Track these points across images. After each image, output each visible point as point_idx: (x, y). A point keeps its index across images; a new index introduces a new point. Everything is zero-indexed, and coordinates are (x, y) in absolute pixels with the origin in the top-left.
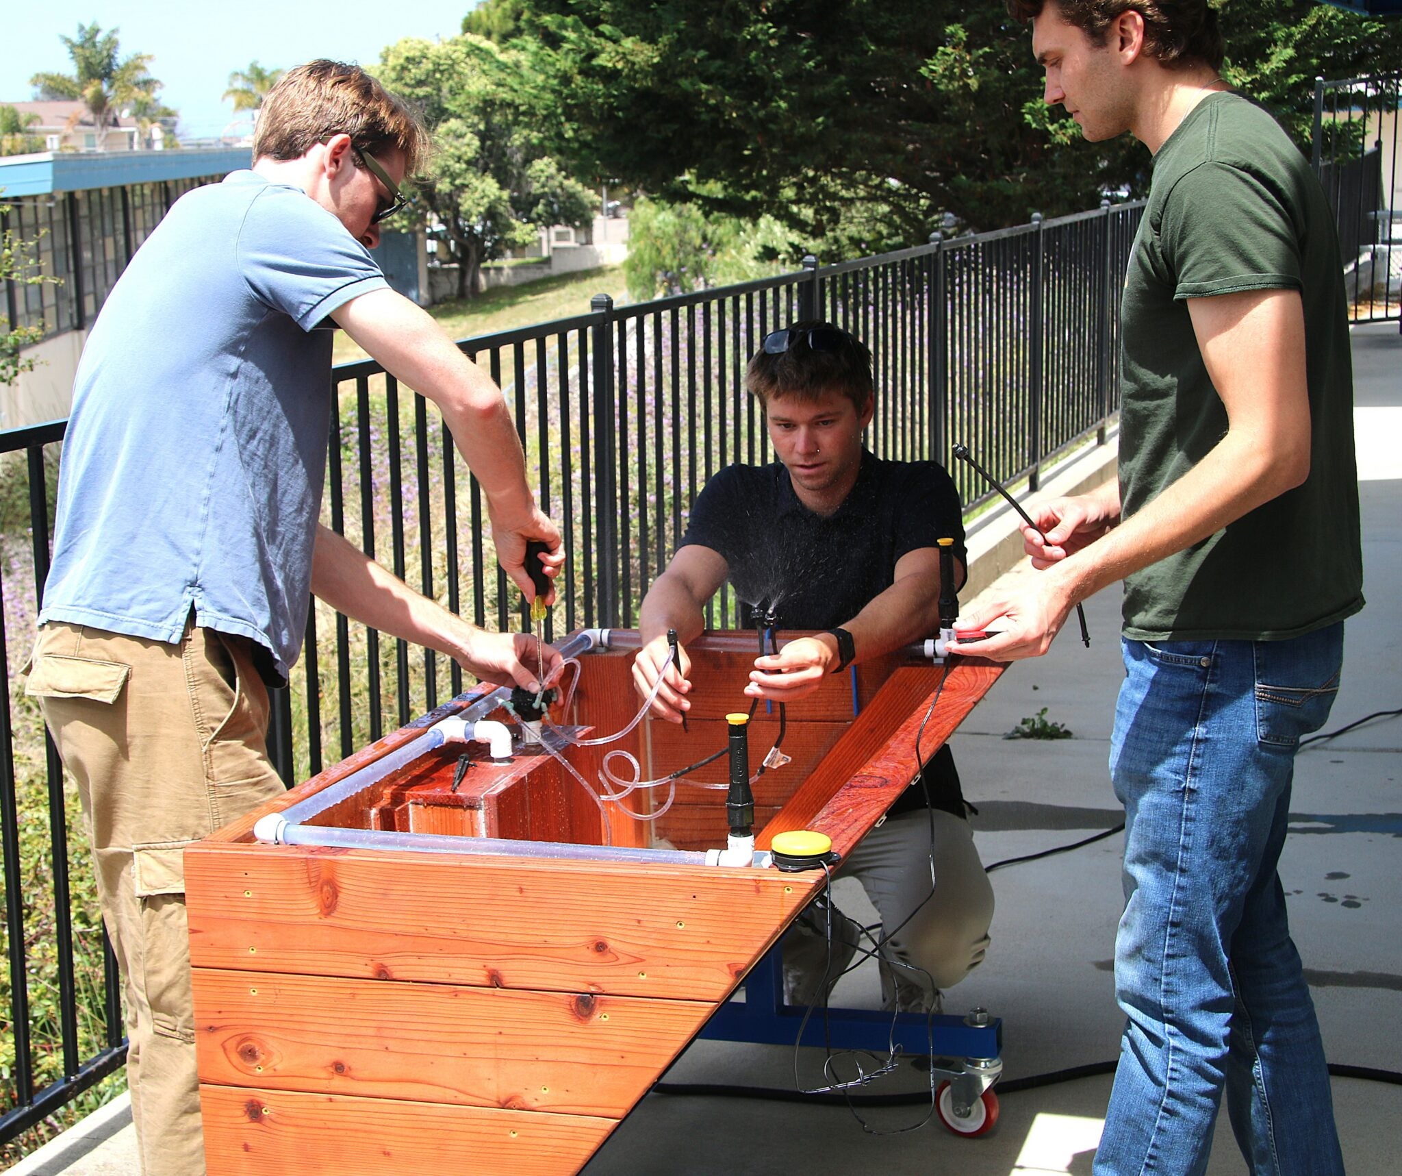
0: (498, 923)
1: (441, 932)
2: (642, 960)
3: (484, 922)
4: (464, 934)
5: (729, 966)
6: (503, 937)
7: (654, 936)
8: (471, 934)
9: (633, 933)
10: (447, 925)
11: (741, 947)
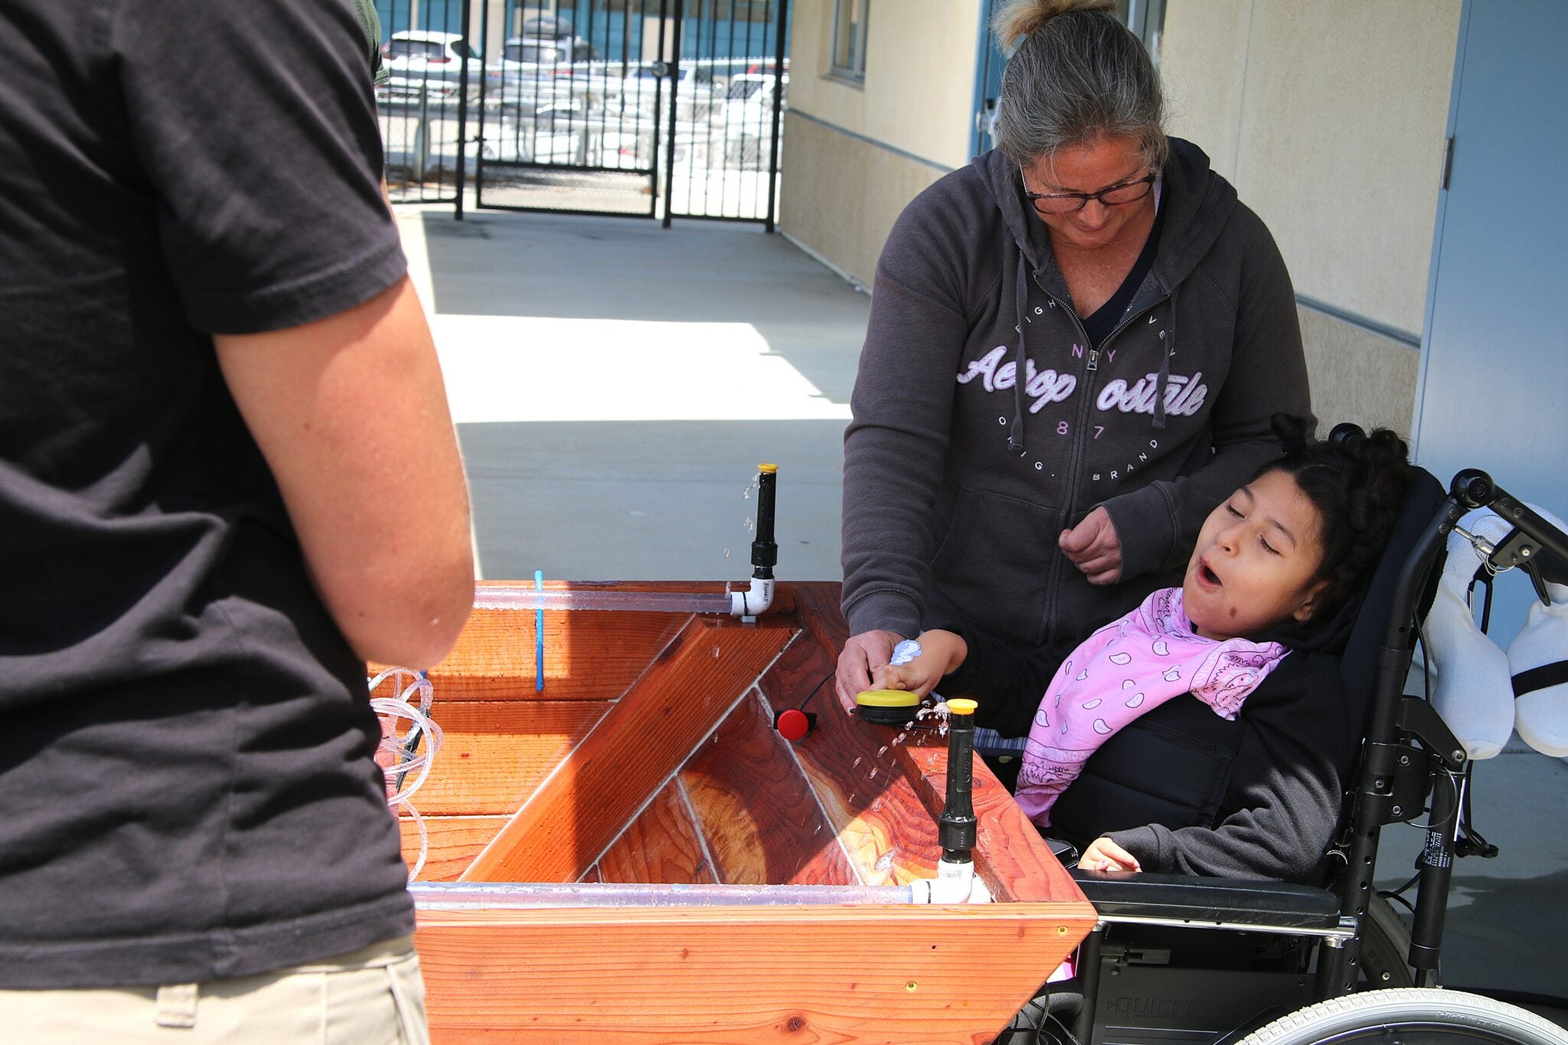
0: (647, 1002)
1: (557, 1021)
2: (853, 1038)
3: (625, 1002)
4: (592, 1021)
5: (973, 1037)
6: (653, 1021)
7: (872, 1004)
8: (603, 1021)
9: (844, 1002)
10: (567, 1011)
11: (993, 1011)
